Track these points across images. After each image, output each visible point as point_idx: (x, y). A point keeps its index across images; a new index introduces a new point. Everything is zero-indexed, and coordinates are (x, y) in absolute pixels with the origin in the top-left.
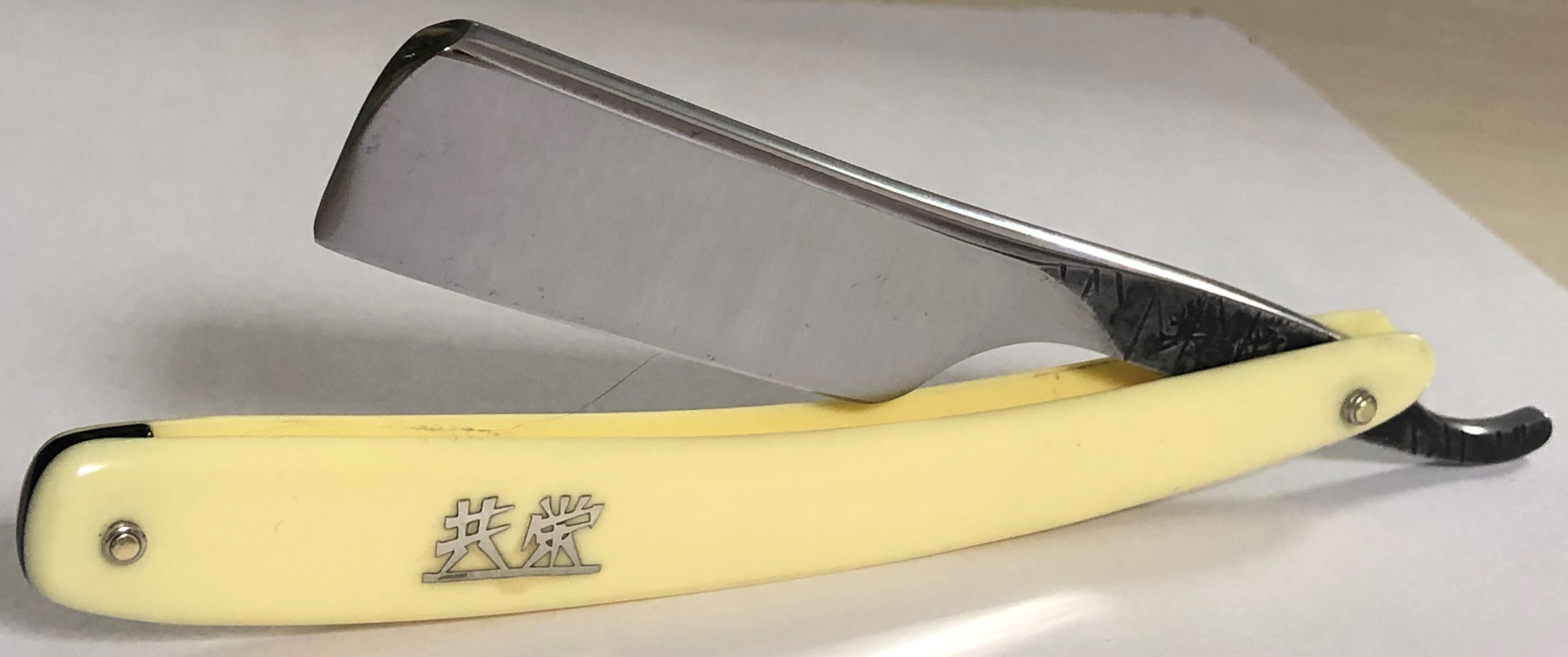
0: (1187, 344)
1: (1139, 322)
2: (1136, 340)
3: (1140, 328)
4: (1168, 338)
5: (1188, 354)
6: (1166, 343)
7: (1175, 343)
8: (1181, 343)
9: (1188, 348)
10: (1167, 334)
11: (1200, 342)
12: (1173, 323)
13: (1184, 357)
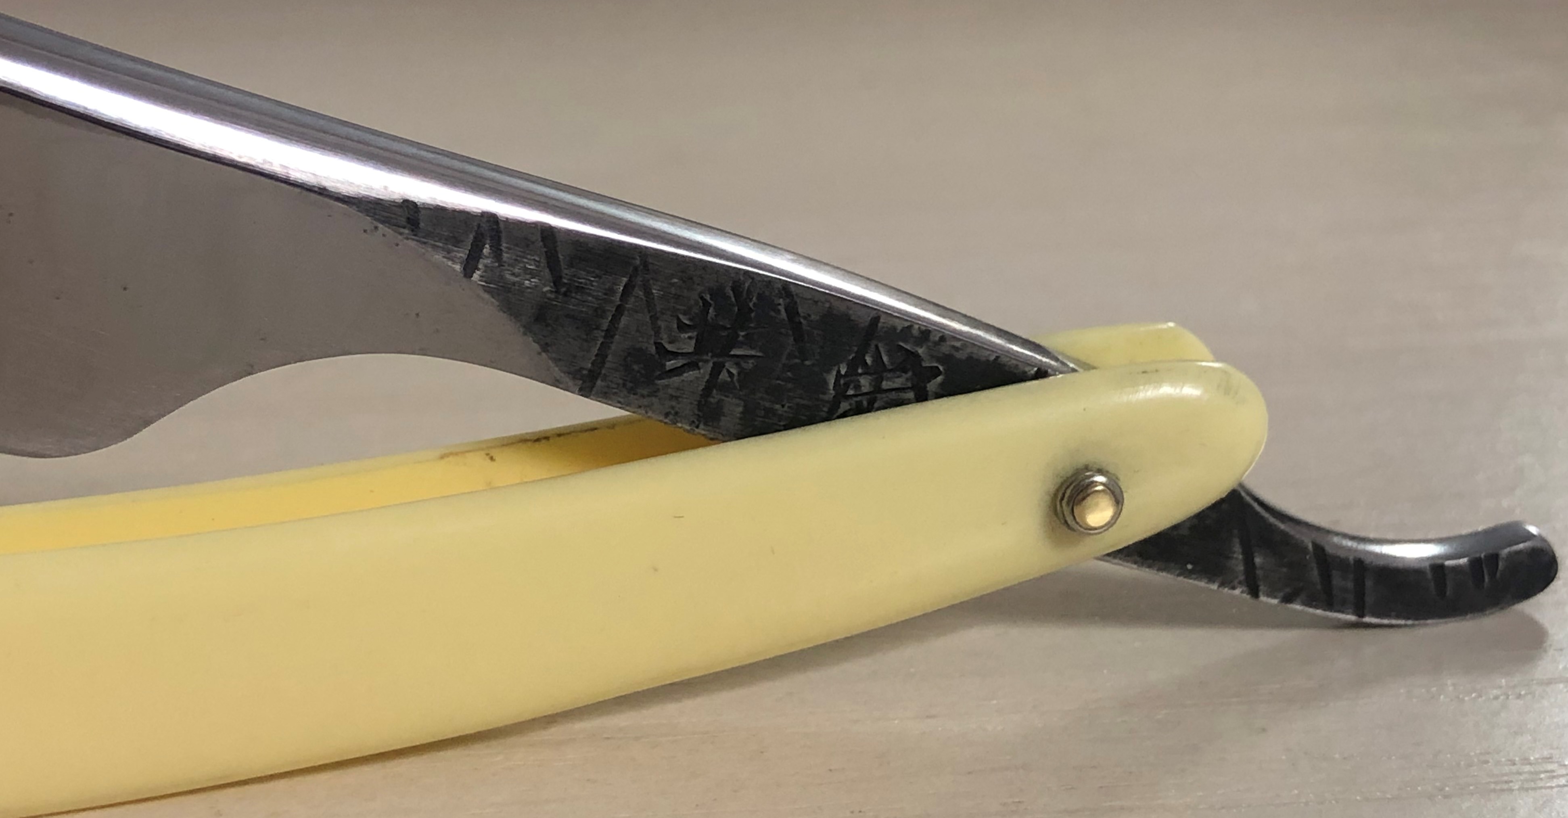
0: (717, 369)
1: (605, 323)
2: (602, 356)
3: (609, 334)
4: (675, 355)
5: (726, 388)
6: (670, 364)
7: (693, 365)
8: (706, 369)
9: (724, 376)
10: (669, 347)
11: (750, 365)
12: (682, 327)
13: (716, 396)
